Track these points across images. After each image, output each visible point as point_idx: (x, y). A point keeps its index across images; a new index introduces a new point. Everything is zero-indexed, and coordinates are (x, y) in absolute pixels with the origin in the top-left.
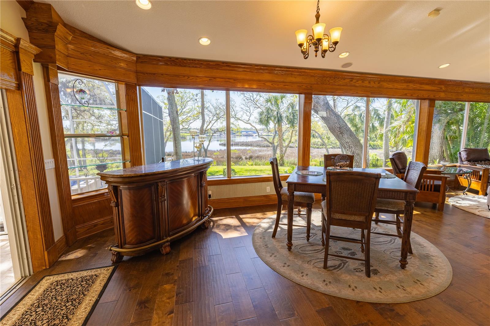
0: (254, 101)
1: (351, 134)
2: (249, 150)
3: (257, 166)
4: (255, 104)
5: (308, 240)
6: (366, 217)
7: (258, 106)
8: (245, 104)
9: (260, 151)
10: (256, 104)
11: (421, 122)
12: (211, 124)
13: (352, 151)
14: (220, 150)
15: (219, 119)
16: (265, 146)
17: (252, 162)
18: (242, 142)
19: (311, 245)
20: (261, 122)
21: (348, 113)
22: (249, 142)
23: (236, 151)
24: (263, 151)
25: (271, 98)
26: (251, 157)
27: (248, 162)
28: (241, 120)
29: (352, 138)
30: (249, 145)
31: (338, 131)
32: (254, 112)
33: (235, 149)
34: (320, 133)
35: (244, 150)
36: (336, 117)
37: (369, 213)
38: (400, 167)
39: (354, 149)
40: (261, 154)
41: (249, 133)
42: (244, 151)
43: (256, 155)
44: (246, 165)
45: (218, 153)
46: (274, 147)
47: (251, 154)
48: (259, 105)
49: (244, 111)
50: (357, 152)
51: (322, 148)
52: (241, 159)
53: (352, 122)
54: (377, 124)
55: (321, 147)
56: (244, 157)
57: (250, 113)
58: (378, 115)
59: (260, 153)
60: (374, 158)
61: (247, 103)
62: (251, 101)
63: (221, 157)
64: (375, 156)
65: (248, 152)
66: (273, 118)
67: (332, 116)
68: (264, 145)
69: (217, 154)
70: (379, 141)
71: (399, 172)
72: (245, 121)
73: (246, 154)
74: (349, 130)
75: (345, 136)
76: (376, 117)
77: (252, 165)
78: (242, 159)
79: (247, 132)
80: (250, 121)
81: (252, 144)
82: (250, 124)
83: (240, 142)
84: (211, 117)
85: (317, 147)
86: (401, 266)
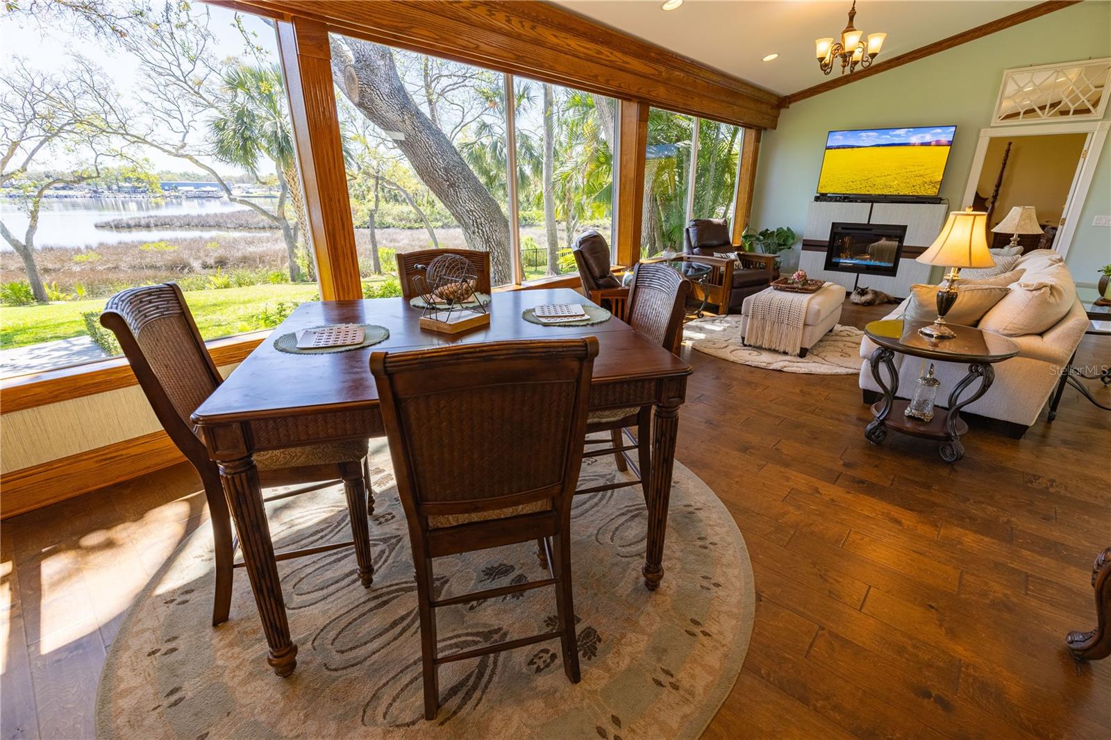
0: (186, 82)
1: (478, 190)
2: (212, 239)
3: (244, 287)
4: (192, 92)
5: (368, 583)
6: (553, 499)
7: (204, 99)
8: (155, 89)
9: (251, 243)
10: (198, 94)
11: (625, 159)
12: (18, 150)
13: (483, 235)
14: (101, 245)
15: (56, 135)
16: (264, 228)
17: (227, 276)
18: (185, 216)
19: (380, 600)
20: (223, 150)
21: (468, 141)
22: (208, 215)
23: (163, 244)
24: (261, 241)
25: (245, 76)
26: (222, 263)
27: (211, 278)
28: (152, 145)
29: (480, 198)
30: (210, 226)
31: (443, 178)
32: (195, 117)
33: (161, 240)
34: (409, 191)
35: (194, 240)
36: (431, 138)
37: (564, 481)
38: (597, 271)
39: (487, 229)
40: (254, 252)
41: (204, 189)
42: (193, 245)
43: (239, 254)
44: (207, 285)
45: (93, 257)
46: (287, 228)
47: (221, 252)
48: (211, 99)
49: (158, 113)
50: (496, 236)
51: (421, 227)
52: (186, 270)
53: (477, 163)
54: (528, 170)
55: (417, 225)
56: (196, 265)
57: (182, 122)
58: (529, 149)
59: (252, 249)
60: (530, 247)
61: (162, 88)
62: (173, 79)
63: (109, 269)
64: (529, 242)
65: (209, 246)
66: (264, 143)
67: (421, 133)
68: (261, 226)
69: (91, 260)
70: (535, 209)
71: (595, 287)
72: (167, 147)
73: (202, 254)
74: (469, 177)
75: (464, 194)
76: (525, 153)
77: (227, 286)
78: (191, 270)
79: (197, 186)
80: (187, 148)
81: (221, 221)
82: (191, 158)
83: (176, 217)
84: (16, 125)
85: (408, 225)
86: (647, 584)
